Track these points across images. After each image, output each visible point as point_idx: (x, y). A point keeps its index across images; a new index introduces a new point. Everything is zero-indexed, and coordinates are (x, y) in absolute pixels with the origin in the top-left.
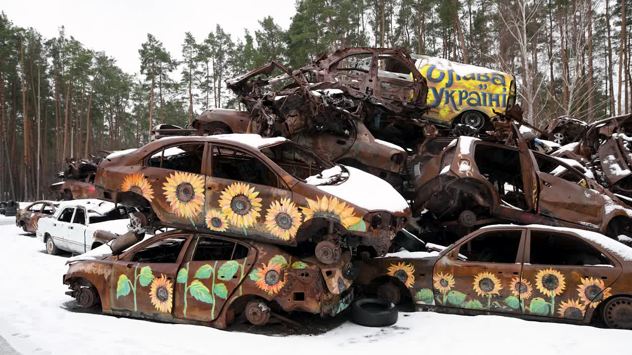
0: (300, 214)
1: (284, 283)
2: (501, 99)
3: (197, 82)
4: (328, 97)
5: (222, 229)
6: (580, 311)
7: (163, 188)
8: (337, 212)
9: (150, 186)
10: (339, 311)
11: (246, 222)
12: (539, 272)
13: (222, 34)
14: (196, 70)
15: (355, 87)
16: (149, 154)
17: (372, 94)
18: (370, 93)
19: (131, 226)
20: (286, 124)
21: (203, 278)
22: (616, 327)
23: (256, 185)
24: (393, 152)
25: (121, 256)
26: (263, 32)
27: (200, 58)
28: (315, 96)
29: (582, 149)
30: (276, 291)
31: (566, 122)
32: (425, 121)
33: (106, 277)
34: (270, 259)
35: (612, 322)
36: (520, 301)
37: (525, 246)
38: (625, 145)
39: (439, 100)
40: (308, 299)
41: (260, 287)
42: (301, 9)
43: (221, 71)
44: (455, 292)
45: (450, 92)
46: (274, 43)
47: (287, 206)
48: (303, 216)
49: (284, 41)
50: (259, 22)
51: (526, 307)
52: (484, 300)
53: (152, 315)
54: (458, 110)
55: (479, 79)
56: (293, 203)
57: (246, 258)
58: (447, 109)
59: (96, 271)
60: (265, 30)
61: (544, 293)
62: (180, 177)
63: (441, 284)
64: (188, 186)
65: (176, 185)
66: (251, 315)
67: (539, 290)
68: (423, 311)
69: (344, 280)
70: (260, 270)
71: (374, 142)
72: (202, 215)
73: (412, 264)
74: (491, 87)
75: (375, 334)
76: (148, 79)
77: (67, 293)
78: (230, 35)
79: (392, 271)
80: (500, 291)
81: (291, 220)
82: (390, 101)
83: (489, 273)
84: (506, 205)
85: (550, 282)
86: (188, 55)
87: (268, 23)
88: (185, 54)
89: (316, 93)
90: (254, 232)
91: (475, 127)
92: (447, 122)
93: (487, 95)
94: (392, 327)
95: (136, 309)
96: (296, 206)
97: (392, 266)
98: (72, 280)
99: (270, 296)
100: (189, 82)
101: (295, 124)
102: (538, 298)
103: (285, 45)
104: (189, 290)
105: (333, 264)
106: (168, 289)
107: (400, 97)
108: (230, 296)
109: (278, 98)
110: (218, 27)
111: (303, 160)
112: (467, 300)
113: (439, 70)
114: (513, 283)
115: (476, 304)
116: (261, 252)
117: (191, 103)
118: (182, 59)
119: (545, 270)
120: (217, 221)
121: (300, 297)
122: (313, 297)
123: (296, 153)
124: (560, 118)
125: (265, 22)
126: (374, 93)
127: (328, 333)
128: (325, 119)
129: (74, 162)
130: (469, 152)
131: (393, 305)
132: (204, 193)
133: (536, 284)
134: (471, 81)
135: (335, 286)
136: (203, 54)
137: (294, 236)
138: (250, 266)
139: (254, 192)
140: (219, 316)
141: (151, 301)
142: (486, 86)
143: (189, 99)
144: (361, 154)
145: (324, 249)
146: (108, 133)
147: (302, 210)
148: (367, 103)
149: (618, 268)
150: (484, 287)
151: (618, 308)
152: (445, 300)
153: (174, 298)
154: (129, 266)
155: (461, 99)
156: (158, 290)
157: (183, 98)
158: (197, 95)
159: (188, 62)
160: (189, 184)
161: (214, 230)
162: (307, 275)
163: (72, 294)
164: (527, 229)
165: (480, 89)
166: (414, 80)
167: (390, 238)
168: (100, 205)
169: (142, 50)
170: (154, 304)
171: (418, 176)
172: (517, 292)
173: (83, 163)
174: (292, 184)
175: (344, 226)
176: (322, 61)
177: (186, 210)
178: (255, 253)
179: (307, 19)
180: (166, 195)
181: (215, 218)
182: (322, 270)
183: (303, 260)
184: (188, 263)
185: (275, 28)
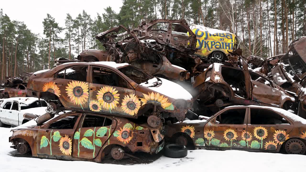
0: (140, 102)
1: (132, 137)
2: (231, 45)
3: (73, 39)
4: (149, 43)
5: (98, 111)
6: (275, 146)
7: (66, 90)
8: (159, 100)
9: (59, 89)
10: (159, 151)
11: (111, 106)
12: (255, 128)
13: (85, 15)
14: (72, 32)
15: (161, 39)
16: (58, 72)
17: (169, 42)
18: (168, 42)
19: (48, 110)
20: (128, 57)
21: (88, 136)
22: (291, 153)
23: (116, 87)
24: (181, 71)
25: (42, 126)
26: (106, 14)
27: (74, 26)
28: (142, 43)
29: (263, 70)
30: (127, 142)
31: (254, 58)
32: (195, 56)
33: (34, 138)
34: (123, 126)
35: (290, 151)
36: (246, 143)
37: (248, 116)
38: (284, 68)
39: (201, 46)
40: (144, 145)
41: (119, 140)
42: (125, 3)
43: (85, 33)
44: (215, 139)
45: (206, 42)
46: (112, 19)
47: (133, 98)
48: (142, 103)
49: (117, 19)
50: (104, 9)
51: (249, 145)
52: (229, 143)
53: (60, 156)
54: (210, 51)
55: (220, 36)
56: (136, 96)
57: (111, 125)
58: (206, 50)
59: (28, 135)
60: (108, 13)
61: (258, 138)
62: (75, 84)
63: (208, 135)
64: (80, 88)
65: (73, 88)
66: (114, 154)
67: (255, 137)
68: (199, 149)
69: (161, 135)
70: (119, 131)
71: (171, 66)
72: (88, 103)
73: (193, 126)
74: (226, 40)
75: (177, 162)
76: (47, 37)
77: (11, 147)
78: (90, 15)
79: (183, 130)
80: (236, 138)
81: (135, 105)
82: (178, 46)
83: (231, 129)
84: (237, 96)
85: (260, 133)
86: (68, 25)
87: (109, 10)
88: (67, 24)
89: (142, 41)
90: (115, 111)
91: (220, 59)
92: (205, 56)
93: (224, 43)
94: (186, 158)
95: (51, 154)
96: (137, 98)
97: (183, 127)
98: (14, 140)
99: (125, 144)
100: (69, 38)
101: (132, 57)
102: (255, 141)
103: (117, 21)
104: (81, 143)
105: (157, 127)
106: (69, 143)
107: (183, 44)
108: (103, 145)
109: (123, 44)
110: (84, 12)
111: (136, 75)
112: (221, 143)
113: (201, 31)
114: (243, 134)
115: (225, 145)
116: (119, 122)
117: (70, 49)
118: (65, 27)
119: (258, 127)
120: (95, 107)
121: (140, 144)
122: (147, 144)
123: (132, 72)
124: (251, 56)
125: (107, 9)
126: (170, 42)
127: (154, 162)
128: (147, 55)
129: (10, 79)
130: (219, 71)
131: (185, 147)
132: (88, 92)
133: (254, 134)
134: (216, 37)
135: (157, 138)
136: (76, 25)
137: (136, 113)
138: (114, 129)
139: (115, 91)
140: (97, 156)
141: (60, 149)
142: (223, 39)
143: (69, 47)
144: (165, 72)
145: (152, 119)
146: (26, 64)
147: (141, 100)
148: (167, 46)
149: (292, 125)
150: (228, 136)
151: (292, 144)
152: (210, 143)
153: (72, 147)
154: (47, 131)
155: (212, 45)
156: (64, 143)
157: (66, 47)
158: (73, 45)
159: (69, 29)
160: (80, 87)
161: (94, 111)
162: (143, 133)
163: (14, 147)
164: (248, 107)
165: (221, 41)
166: (190, 35)
167: (185, 113)
168: (26, 100)
169: (44, 22)
170: (61, 151)
171: (193, 83)
172: (245, 138)
173: (15, 79)
174: (135, 87)
175: (163, 107)
176: (144, 26)
177: (79, 101)
178: (116, 122)
179: (128, 8)
180: (68, 93)
181: (94, 105)
182: (151, 130)
183: (141, 125)
184: (80, 129)
185: (113, 12)
